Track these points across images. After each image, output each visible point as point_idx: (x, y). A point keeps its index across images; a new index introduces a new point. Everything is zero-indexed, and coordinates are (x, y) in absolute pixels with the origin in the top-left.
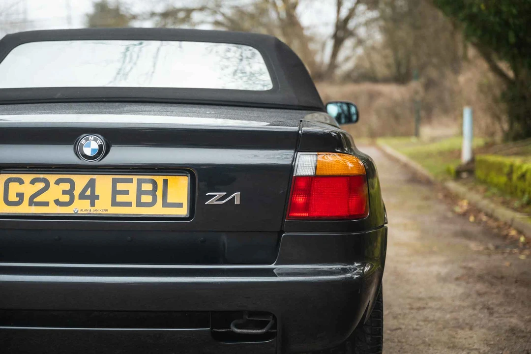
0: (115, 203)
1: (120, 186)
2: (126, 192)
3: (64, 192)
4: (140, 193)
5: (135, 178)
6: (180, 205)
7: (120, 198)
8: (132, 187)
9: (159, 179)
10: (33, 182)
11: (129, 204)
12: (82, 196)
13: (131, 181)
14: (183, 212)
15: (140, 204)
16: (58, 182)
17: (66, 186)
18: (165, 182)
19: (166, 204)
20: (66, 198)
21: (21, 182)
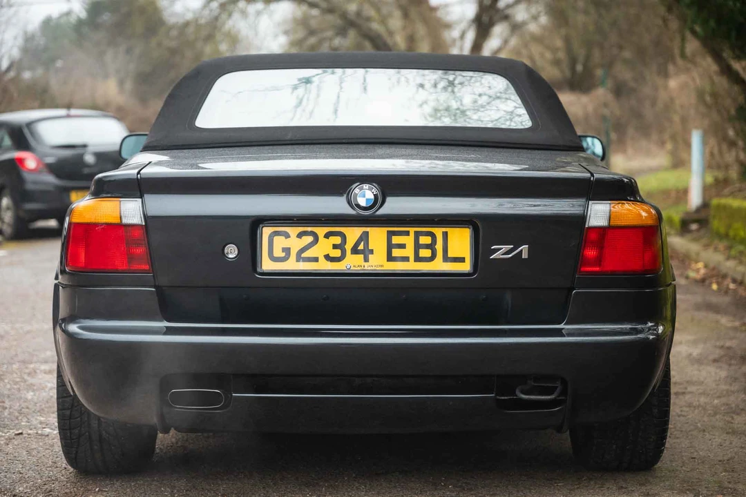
0: (390, 258)
1: (396, 240)
2: (402, 246)
3: (335, 247)
4: (418, 246)
5: (412, 230)
6: (462, 260)
7: (396, 253)
8: (409, 241)
9: (438, 232)
10: (300, 235)
11: (406, 259)
12: (355, 250)
13: (407, 233)
14: (466, 267)
15: (418, 259)
16: (327, 236)
17: (337, 240)
18: (445, 235)
19: (446, 258)
20: (337, 253)
21: (287, 236)
